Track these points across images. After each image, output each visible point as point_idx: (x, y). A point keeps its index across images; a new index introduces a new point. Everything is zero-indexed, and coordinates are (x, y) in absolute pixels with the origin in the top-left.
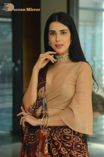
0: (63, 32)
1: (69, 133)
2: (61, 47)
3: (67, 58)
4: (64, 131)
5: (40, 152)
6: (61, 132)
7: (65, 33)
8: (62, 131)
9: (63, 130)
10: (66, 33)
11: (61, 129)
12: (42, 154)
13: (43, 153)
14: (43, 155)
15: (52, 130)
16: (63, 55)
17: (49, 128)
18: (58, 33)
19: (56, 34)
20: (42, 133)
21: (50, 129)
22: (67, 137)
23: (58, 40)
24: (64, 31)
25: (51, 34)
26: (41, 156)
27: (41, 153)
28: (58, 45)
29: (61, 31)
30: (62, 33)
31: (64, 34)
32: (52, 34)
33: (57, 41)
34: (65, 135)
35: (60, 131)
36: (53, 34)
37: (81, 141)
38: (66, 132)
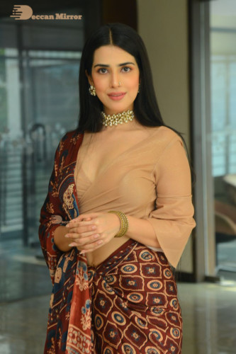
0: (124, 67)
1: (133, 272)
2: (121, 99)
3: (129, 120)
4: (122, 269)
5: (72, 323)
6: (116, 273)
7: (129, 70)
8: (119, 271)
9: (119, 267)
10: (131, 69)
11: (116, 267)
12: (78, 329)
13: (80, 326)
14: (77, 331)
15: (97, 272)
16: (121, 113)
17: (91, 271)
18: (115, 69)
19: (110, 72)
20: (77, 284)
21: (94, 272)
22: (130, 282)
23: (116, 83)
24: (128, 65)
25: (98, 71)
26: (74, 332)
27: (75, 327)
28: (115, 94)
29: (121, 65)
30: (123, 70)
31: (126, 70)
32: (101, 72)
33: (113, 87)
34: (126, 278)
35: (114, 271)
36: (104, 72)
37: (163, 287)
38: (126, 271)
